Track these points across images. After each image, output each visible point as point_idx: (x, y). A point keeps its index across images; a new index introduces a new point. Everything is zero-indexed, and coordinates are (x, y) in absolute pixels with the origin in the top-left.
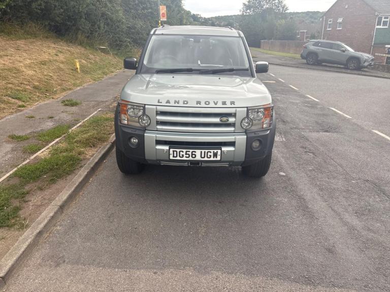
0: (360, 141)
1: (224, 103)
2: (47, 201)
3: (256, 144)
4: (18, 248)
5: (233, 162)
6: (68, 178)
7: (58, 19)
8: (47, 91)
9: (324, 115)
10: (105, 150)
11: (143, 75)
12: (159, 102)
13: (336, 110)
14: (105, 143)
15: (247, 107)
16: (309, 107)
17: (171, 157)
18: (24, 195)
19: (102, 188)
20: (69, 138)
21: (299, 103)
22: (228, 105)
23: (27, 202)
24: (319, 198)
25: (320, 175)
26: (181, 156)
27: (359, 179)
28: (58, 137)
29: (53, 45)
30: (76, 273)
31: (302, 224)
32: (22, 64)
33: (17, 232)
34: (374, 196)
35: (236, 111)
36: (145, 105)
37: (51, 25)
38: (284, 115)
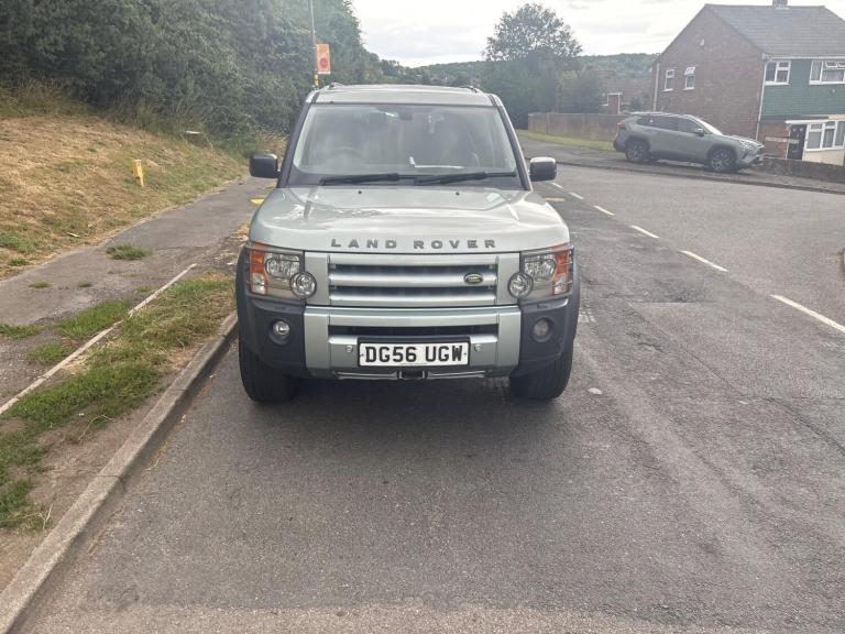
0: (750, 318)
1: (472, 244)
2: (88, 468)
3: (541, 329)
4: (32, 572)
5: (494, 367)
6: (133, 415)
7: (93, 73)
8: (73, 227)
9: (671, 266)
10: (211, 352)
11: (293, 189)
12: (333, 245)
13: (694, 256)
14: (211, 338)
15: (520, 252)
16: (638, 250)
17: (363, 362)
18: (36, 456)
19: (210, 435)
20: (131, 328)
21: (618, 242)
22: (481, 248)
23: (45, 470)
24: (675, 439)
25: (674, 392)
26: (384, 358)
27: (754, 397)
28: (103, 328)
29: (84, 130)
30: (165, 623)
31: (646, 494)
32: (15, 172)
33: (27, 539)
34: (788, 431)
35: (497, 259)
36: (304, 251)
37: (78, 86)
38: (587, 269)
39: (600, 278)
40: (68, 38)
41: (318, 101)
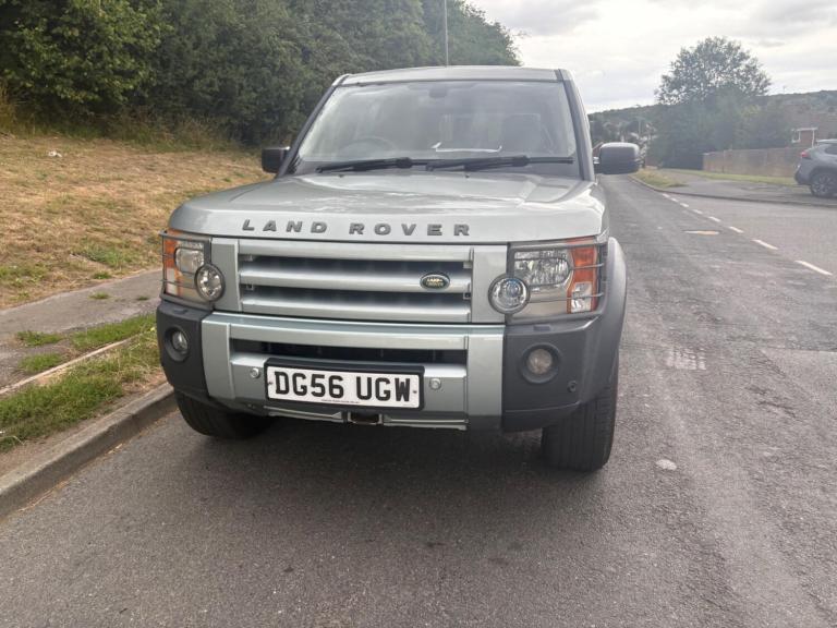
1: (434, 230)
3: (540, 363)
6: (50, 439)
7: (245, 112)
12: (246, 227)
15: (509, 244)
16: (797, 287)
21: (770, 278)
22: (448, 235)
24: (775, 557)
25: (796, 478)
28: (116, 340)
29: (229, 164)
32: (143, 196)
36: (212, 236)
37: (232, 125)
38: (719, 306)
39: (730, 318)
40: (225, 80)
41: (345, 83)
